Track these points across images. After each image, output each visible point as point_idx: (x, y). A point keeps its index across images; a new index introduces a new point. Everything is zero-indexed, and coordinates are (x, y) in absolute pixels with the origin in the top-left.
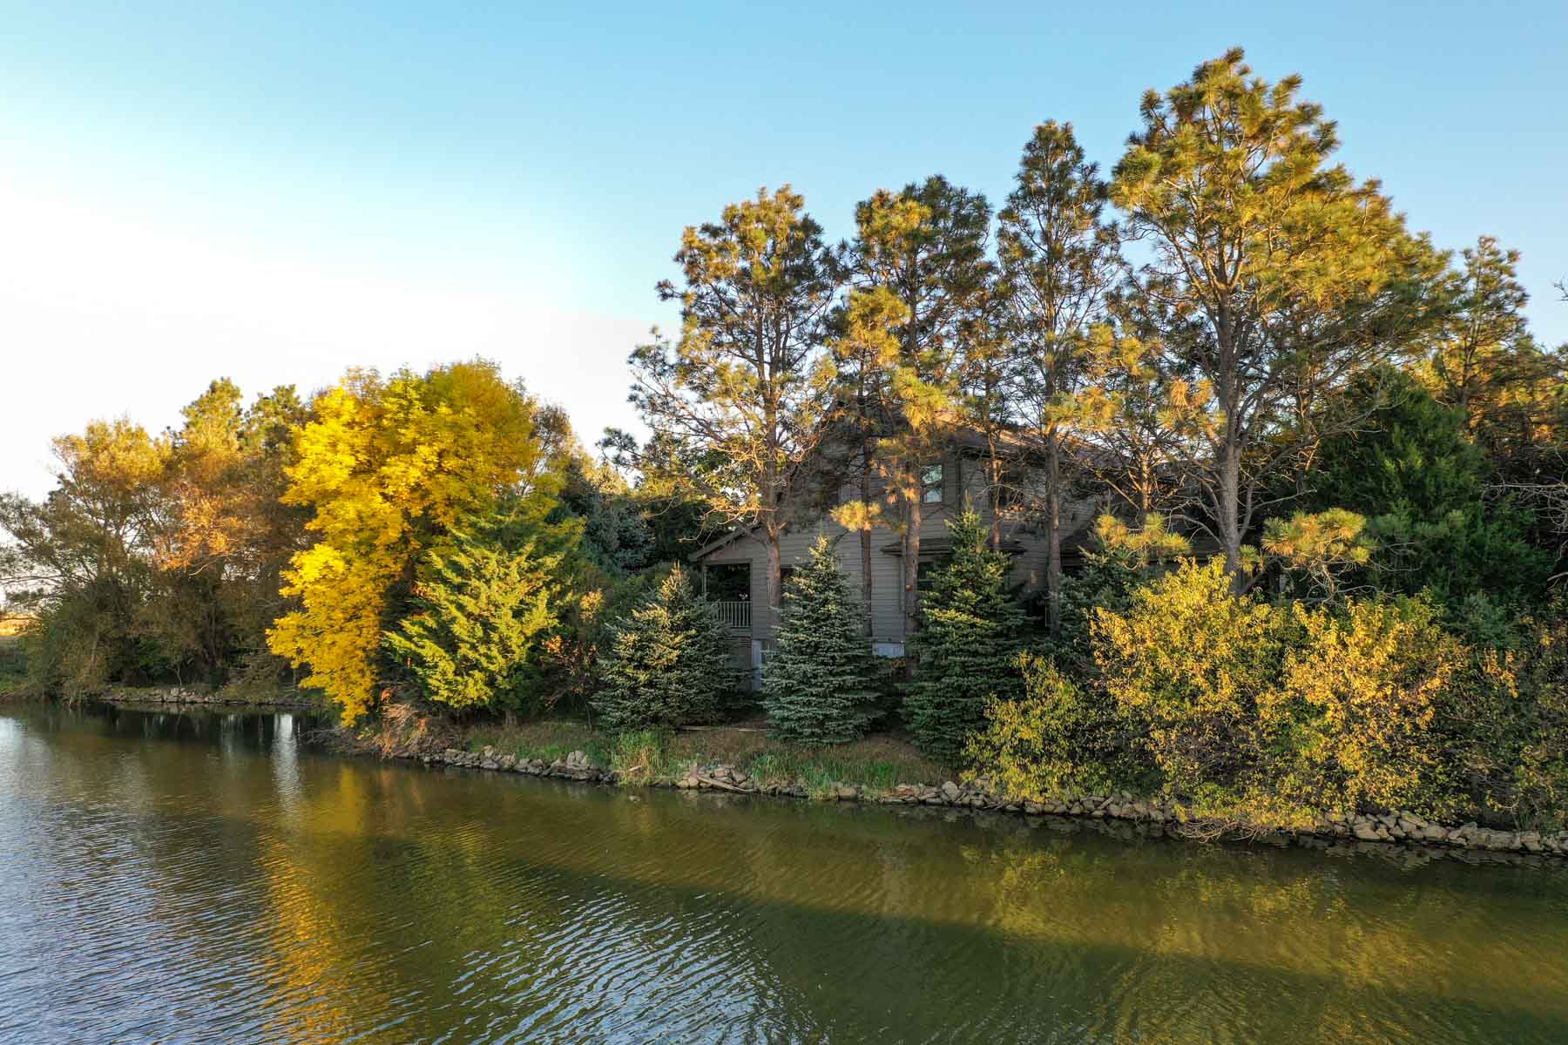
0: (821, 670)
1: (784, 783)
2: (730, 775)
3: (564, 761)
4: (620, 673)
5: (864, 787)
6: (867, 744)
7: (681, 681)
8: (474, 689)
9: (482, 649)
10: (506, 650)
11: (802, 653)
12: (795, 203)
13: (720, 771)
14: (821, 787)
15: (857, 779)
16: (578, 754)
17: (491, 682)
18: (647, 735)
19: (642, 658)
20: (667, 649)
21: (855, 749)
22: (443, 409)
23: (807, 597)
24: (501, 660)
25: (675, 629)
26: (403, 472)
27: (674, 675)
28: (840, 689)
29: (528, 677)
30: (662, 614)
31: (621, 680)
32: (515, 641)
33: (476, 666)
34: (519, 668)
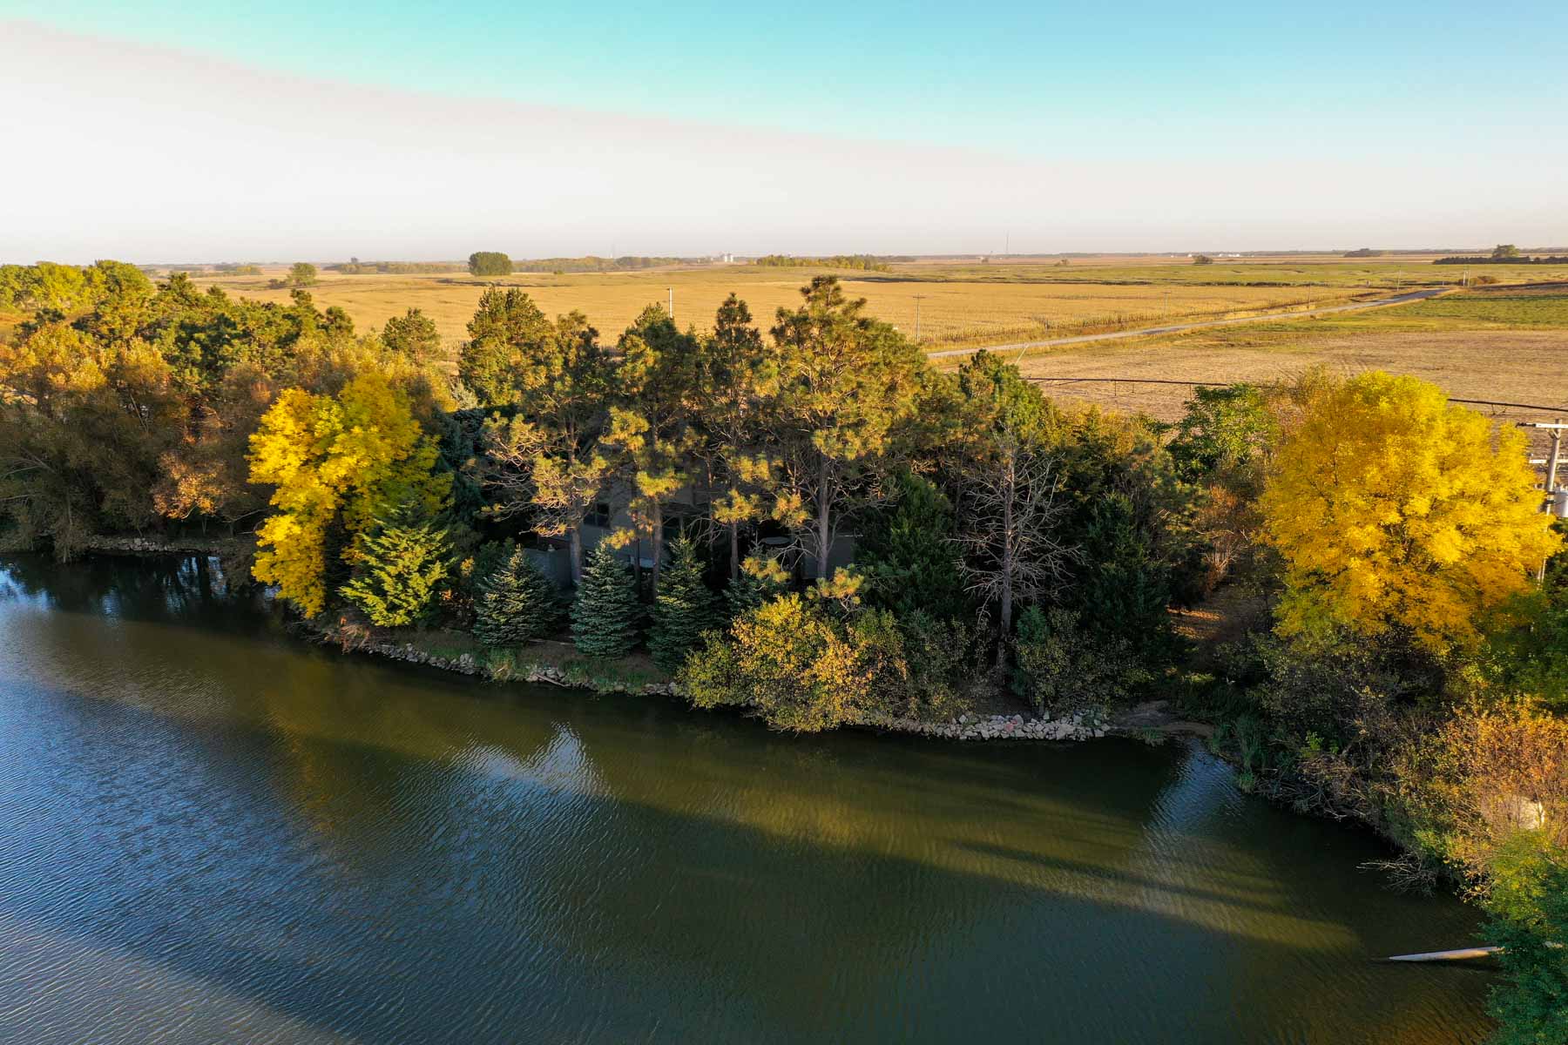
0: (603, 621)
1: (586, 680)
2: (556, 674)
3: (458, 660)
4: (490, 616)
5: (628, 685)
6: (631, 658)
7: (524, 621)
8: (400, 618)
9: (403, 596)
10: (417, 596)
11: (594, 611)
12: (581, 320)
13: (550, 672)
14: (605, 686)
15: (624, 680)
16: (467, 655)
17: (409, 613)
18: (507, 652)
19: (501, 608)
20: (516, 604)
21: (623, 663)
22: (357, 430)
23: (597, 578)
24: (415, 603)
25: (520, 589)
26: (334, 471)
27: (521, 618)
28: (615, 631)
29: (431, 610)
30: (511, 580)
31: (490, 621)
32: (423, 592)
33: (400, 607)
34: (426, 604)
